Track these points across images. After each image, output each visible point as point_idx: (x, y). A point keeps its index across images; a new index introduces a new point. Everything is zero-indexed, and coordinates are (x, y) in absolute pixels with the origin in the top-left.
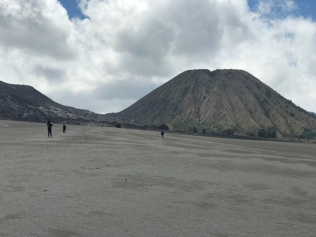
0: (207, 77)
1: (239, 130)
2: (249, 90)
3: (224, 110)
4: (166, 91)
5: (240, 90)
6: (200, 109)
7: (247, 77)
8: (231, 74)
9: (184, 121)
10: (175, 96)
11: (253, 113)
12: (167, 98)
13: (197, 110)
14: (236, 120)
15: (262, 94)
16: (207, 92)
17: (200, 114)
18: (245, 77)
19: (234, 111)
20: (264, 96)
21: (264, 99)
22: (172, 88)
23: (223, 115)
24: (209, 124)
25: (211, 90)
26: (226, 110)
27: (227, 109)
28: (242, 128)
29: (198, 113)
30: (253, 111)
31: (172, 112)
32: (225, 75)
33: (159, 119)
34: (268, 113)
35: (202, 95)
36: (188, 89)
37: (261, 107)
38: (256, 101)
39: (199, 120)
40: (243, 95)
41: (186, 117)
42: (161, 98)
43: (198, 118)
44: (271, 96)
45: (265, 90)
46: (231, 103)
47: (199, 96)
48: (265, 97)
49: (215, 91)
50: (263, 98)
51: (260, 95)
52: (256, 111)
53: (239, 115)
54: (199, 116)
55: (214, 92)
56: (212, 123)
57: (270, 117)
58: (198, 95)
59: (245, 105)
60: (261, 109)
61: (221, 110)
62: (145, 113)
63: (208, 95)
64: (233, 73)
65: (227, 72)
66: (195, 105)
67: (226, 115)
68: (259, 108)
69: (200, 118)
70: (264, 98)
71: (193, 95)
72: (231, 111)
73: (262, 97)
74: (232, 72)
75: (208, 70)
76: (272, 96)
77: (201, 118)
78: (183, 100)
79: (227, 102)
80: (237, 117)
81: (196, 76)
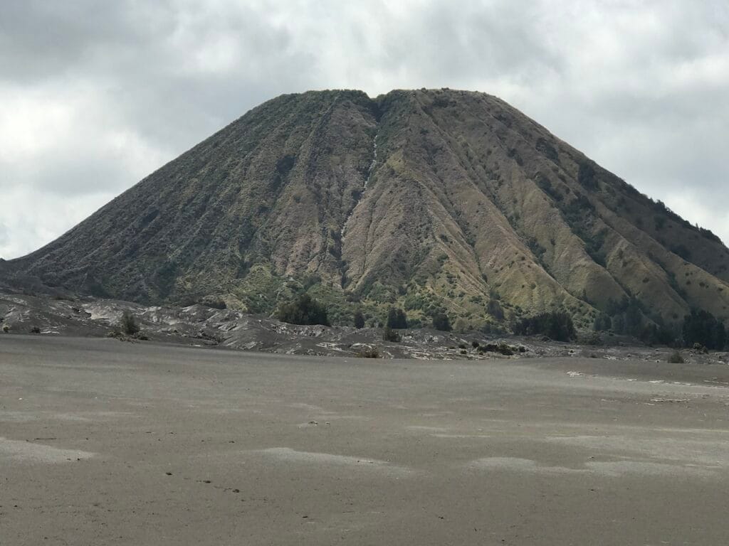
0: (358, 118)
1: (507, 317)
2: (520, 162)
3: (439, 239)
4: (204, 171)
5: (485, 167)
6: (343, 239)
7: (505, 119)
8: (449, 108)
9: (288, 287)
10: (242, 192)
11: (543, 251)
12: (211, 199)
13: (331, 242)
14: (485, 278)
15: (568, 179)
16: (366, 173)
17: (343, 258)
18: (500, 118)
19: (473, 245)
20: (574, 185)
21: (577, 198)
22: (229, 160)
23: (434, 258)
24: (388, 294)
25: (379, 166)
26: (444, 238)
27: (448, 234)
28: (517, 307)
29: (336, 252)
30: (544, 242)
31: (237, 254)
32: (425, 110)
33: (188, 280)
34: (597, 249)
35: (345, 185)
36: (291, 166)
37: (571, 226)
38: (552, 206)
39: (345, 281)
40: (500, 184)
41: (290, 271)
42: (190, 201)
43: (340, 274)
44: (597, 186)
45: (575, 165)
46: (458, 213)
47: (334, 188)
48: (580, 188)
49: (395, 168)
50: (571, 193)
51: (559, 181)
52: (553, 243)
53: (494, 257)
54: (342, 266)
55: (393, 172)
56: (397, 291)
57: (609, 263)
58: (329, 187)
59: (510, 220)
60: (574, 232)
61: (425, 241)
62: (129, 259)
63: (371, 185)
64: (454, 104)
65: (431, 101)
66: (320, 221)
67: (447, 257)
68: (565, 229)
69: (344, 272)
70: (577, 193)
71: (313, 187)
72: (462, 243)
73: (568, 191)
74: (452, 100)
75: (360, 92)
76: (603, 185)
77: (350, 275)
78: (274, 204)
79: (443, 209)
80: (488, 264)
81: (319, 116)
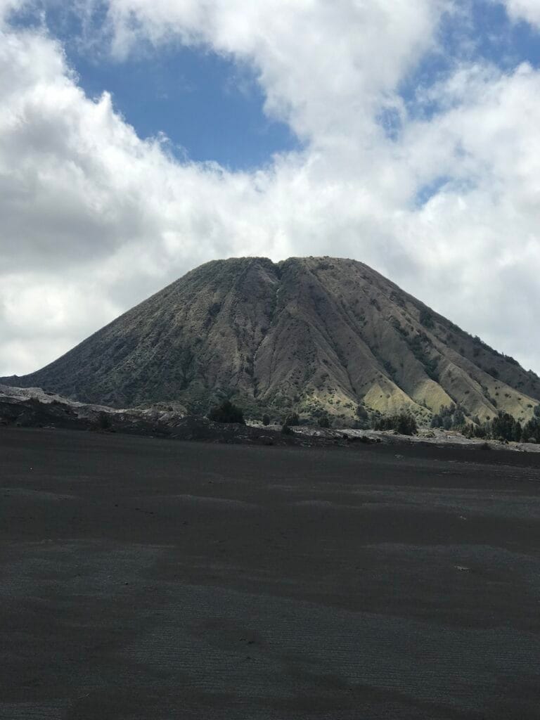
0: (266, 278)
1: (370, 417)
2: (379, 309)
3: (321, 362)
4: (157, 314)
5: (354, 312)
6: (255, 363)
7: (368, 278)
8: (329, 271)
9: (216, 396)
10: (184, 329)
11: (395, 371)
12: (163, 334)
13: (246, 365)
14: (354, 390)
15: (412, 320)
16: (270, 316)
17: (255, 376)
18: (364, 277)
19: (346, 367)
20: (417, 325)
21: (418, 334)
22: (175, 306)
23: (319, 376)
24: (286, 401)
25: (281, 311)
26: (326, 362)
27: (329, 359)
28: (377, 411)
29: (250, 372)
30: (396, 365)
31: (181, 372)
32: (312, 271)
33: (146, 391)
34: (433, 370)
35: (256, 324)
36: (218, 310)
37: (415, 354)
38: (401, 339)
39: (256, 392)
40: (365, 324)
41: (218, 385)
42: (147, 335)
43: (252, 387)
44: (433, 326)
45: (418, 311)
46: (336, 345)
47: (249, 326)
48: (421, 327)
49: (291, 312)
50: (415, 330)
51: (407, 322)
52: (402, 365)
53: (360, 376)
54: (255, 382)
55: (289, 315)
56: (293, 399)
57: (441, 380)
58: (245, 325)
59: (372, 349)
60: (416, 358)
61: (312, 364)
62: (105, 376)
63: (275, 324)
64: (332, 267)
65: (317, 265)
66: (239, 350)
67: (328, 375)
68: (411, 356)
69: (256, 385)
70: (419, 331)
71: (234, 326)
72: (338, 365)
73: (412, 329)
74: (331, 264)
75: (266, 259)
76: (437, 325)
77: (260, 387)
78: (207, 337)
79: (325, 341)
80: (357, 381)
81: (238, 275)
